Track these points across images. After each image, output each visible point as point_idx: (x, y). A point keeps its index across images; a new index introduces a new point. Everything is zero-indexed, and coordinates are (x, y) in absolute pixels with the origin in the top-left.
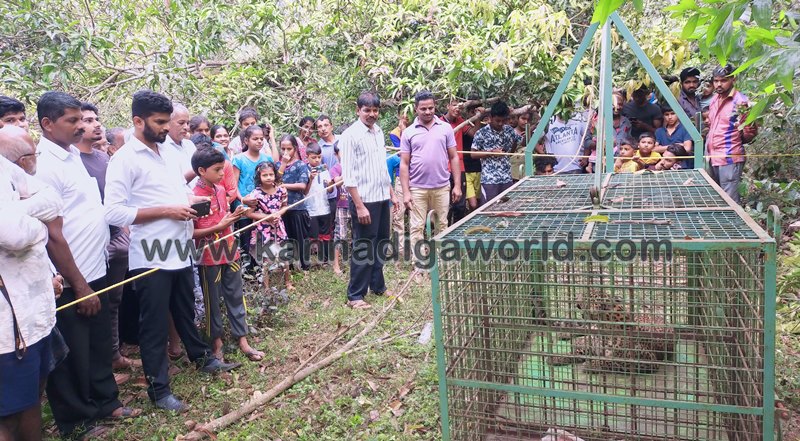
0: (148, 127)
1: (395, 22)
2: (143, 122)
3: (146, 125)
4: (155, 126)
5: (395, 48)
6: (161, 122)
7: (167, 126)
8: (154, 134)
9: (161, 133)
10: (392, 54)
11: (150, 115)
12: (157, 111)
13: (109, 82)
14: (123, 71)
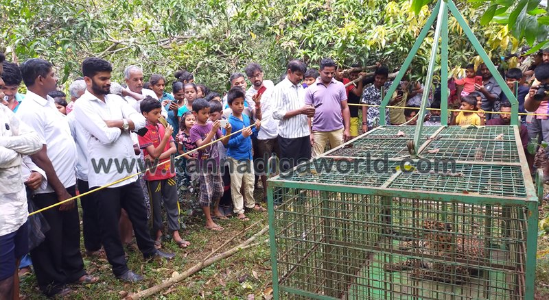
0: (94, 84)
1: (302, 9)
4: (99, 82)
5: (302, 28)
10: (298, 33)
13: (109, 50)
14: (118, 43)
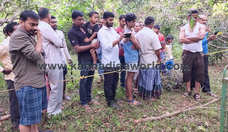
2: (106, 21)
3: (107, 21)
4: (109, 21)
6: (111, 20)
7: (113, 21)
8: (109, 24)
9: (111, 24)
11: (108, 18)
12: (110, 17)
13: (150, 10)
14: (153, 7)
